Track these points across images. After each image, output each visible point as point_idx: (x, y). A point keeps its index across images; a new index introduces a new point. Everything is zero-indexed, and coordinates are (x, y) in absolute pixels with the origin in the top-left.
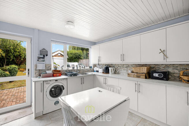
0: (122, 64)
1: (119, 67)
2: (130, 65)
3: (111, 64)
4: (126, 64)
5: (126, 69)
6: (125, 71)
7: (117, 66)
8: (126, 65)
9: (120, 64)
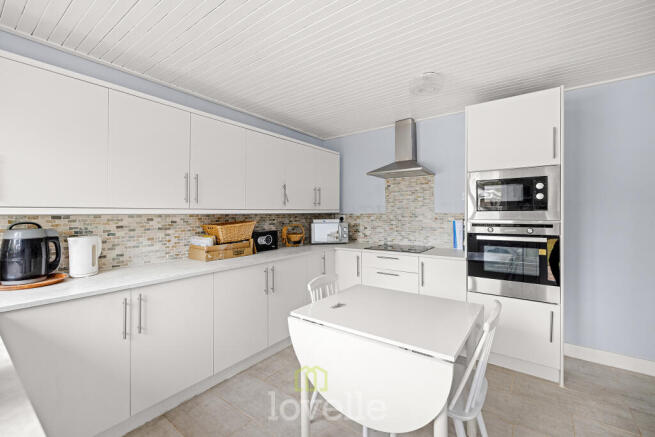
0: (139, 216)
1: (120, 233)
2: (177, 219)
3: (55, 217)
4: (160, 216)
5: (161, 234)
6: (158, 246)
7: (112, 227)
8: (159, 219)
9: (131, 216)
